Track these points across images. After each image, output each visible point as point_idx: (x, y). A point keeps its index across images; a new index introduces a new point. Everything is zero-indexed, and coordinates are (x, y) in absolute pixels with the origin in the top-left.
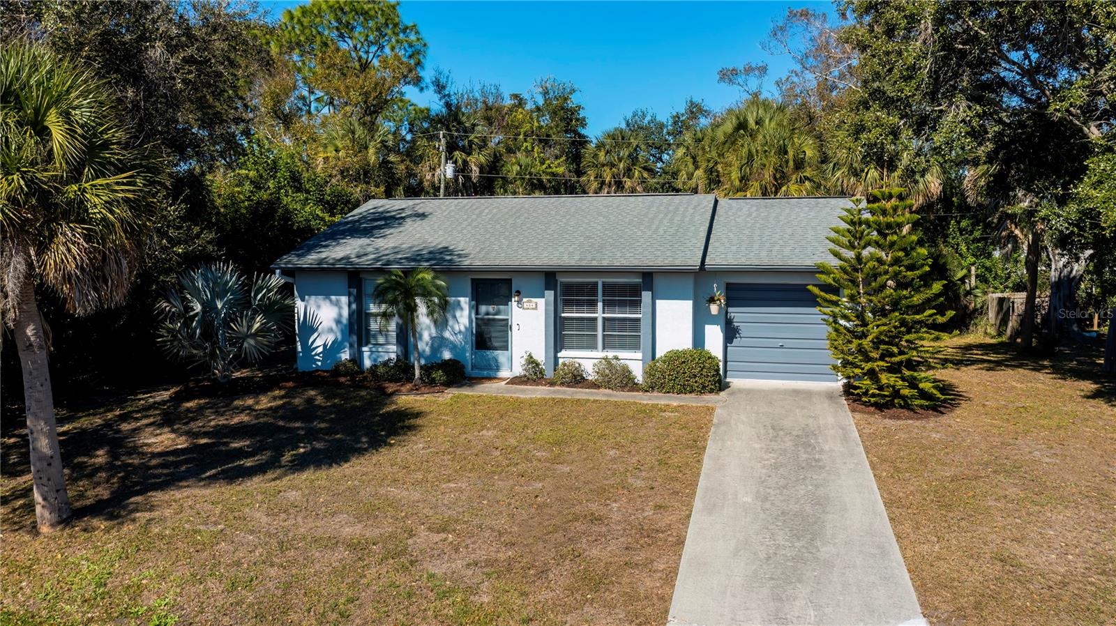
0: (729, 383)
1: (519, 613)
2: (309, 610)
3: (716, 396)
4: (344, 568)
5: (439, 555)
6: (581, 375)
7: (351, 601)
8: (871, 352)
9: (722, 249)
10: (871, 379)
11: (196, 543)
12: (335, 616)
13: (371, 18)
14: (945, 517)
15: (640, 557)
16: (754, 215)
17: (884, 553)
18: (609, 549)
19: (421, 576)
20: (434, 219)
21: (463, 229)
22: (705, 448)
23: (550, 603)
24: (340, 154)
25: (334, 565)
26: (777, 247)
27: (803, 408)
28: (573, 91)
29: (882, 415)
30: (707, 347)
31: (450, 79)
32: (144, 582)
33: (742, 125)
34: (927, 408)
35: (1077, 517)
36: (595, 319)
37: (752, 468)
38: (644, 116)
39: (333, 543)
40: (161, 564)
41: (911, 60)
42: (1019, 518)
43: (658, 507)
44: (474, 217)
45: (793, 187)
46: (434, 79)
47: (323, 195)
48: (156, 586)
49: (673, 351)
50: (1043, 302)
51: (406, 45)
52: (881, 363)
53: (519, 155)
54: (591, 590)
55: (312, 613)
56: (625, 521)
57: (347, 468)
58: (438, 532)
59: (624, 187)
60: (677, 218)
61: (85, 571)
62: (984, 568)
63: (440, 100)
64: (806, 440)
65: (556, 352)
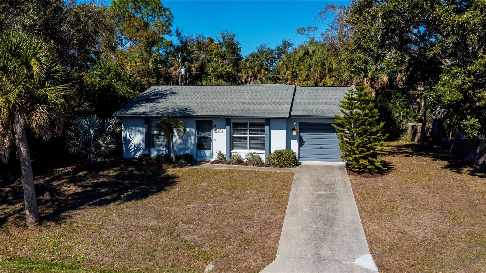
0: (300, 163)
1: (220, 254)
2: (139, 255)
3: (295, 168)
4: (151, 238)
5: (188, 233)
6: (241, 160)
7: (155, 251)
8: (356, 151)
9: (297, 108)
10: (356, 161)
11: (91, 229)
12: (149, 256)
13: (150, 5)
14: (382, 216)
15: (266, 233)
16: (311, 94)
17: (357, 230)
18: (253, 230)
19: (181, 241)
20: (179, 95)
21: (192, 99)
22: (290, 190)
23: (232, 250)
24: (137, 64)
25: (147, 237)
26: (320, 108)
27: (329, 173)
28: (235, 36)
29: (360, 176)
30: (292, 148)
31: (183, 30)
32: (73, 245)
33: (307, 53)
34: (378, 173)
35: (431, 215)
36: (246, 137)
37: (309, 198)
38: (265, 46)
39: (146, 229)
40: (79, 238)
41: (373, 33)
42: (409, 216)
43: (272, 213)
44: (196, 94)
45: (327, 80)
46: (176, 30)
47: (130, 82)
48: (78, 246)
49: (278, 150)
50: (430, 127)
51: (164, 17)
52: (360, 155)
53: (212, 63)
54: (247, 245)
55: (140, 256)
56: (260, 219)
57: (149, 199)
58: (187, 224)
59: (257, 78)
60: (280, 95)
61: (49, 241)
62: (394, 235)
63: (179, 39)
64: (330, 186)
65: (230, 150)
